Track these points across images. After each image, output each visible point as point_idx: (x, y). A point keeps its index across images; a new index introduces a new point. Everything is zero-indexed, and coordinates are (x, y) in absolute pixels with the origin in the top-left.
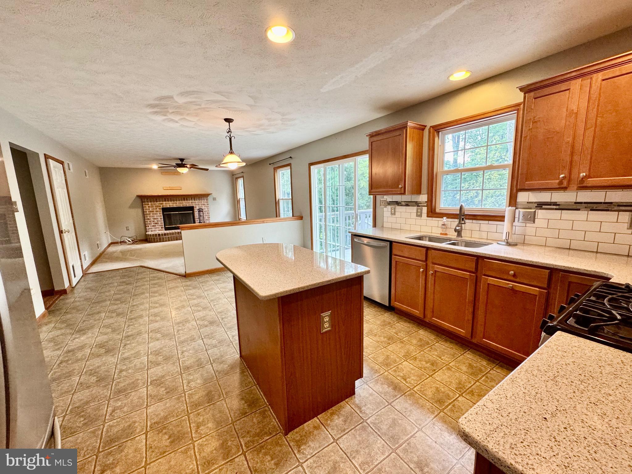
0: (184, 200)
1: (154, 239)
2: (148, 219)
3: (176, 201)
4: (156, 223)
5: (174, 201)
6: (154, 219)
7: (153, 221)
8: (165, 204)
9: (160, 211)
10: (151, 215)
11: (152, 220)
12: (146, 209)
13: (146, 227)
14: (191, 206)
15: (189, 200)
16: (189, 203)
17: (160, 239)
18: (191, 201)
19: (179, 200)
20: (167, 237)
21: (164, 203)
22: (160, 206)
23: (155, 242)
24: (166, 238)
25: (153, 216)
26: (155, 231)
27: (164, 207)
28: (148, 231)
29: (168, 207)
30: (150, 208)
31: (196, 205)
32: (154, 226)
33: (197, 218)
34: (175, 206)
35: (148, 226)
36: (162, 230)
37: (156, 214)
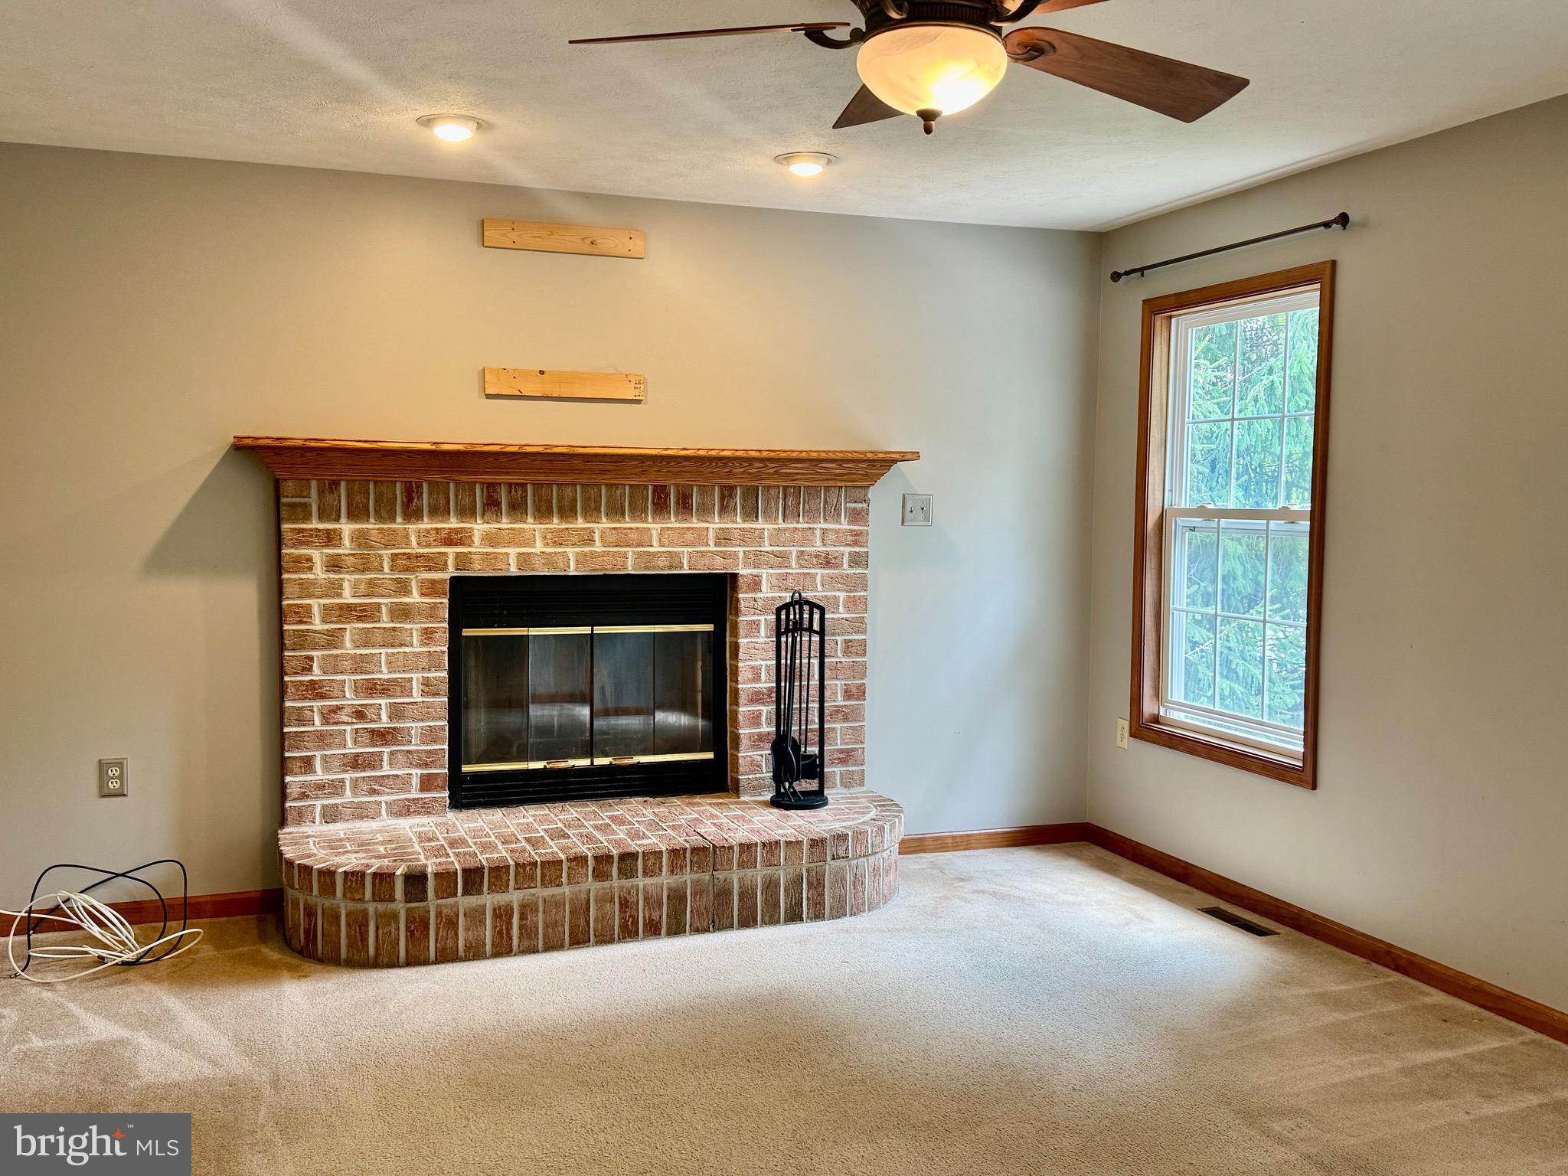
0: (661, 507)
1: (359, 923)
2: (315, 690)
3: (592, 511)
4: (381, 736)
5: (567, 511)
6: (372, 688)
7: (360, 715)
8: (490, 539)
9: (432, 613)
10: (348, 647)
11: (351, 699)
12: (306, 588)
13: (282, 767)
14: (718, 566)
15: (705, 511)
16: (701, 536)
17: (418, 926)
18: (716, 524)
19: (616, 511)
20: (489, 900)
21: (479, 527)
22: (434, 563)
23: (360, 961)
24: (476, 916)
25: (360, 664)
26: (361, 812)
27: (478, 569)
28: (301, 817)
29: (513, 570)
30: (348, 580)
31: (756, 560)
32: (355, 762)
33: (757, 698)
34: (571, 563)
35: (307, 764)
36: (425, 808)
37: (392, 639)
